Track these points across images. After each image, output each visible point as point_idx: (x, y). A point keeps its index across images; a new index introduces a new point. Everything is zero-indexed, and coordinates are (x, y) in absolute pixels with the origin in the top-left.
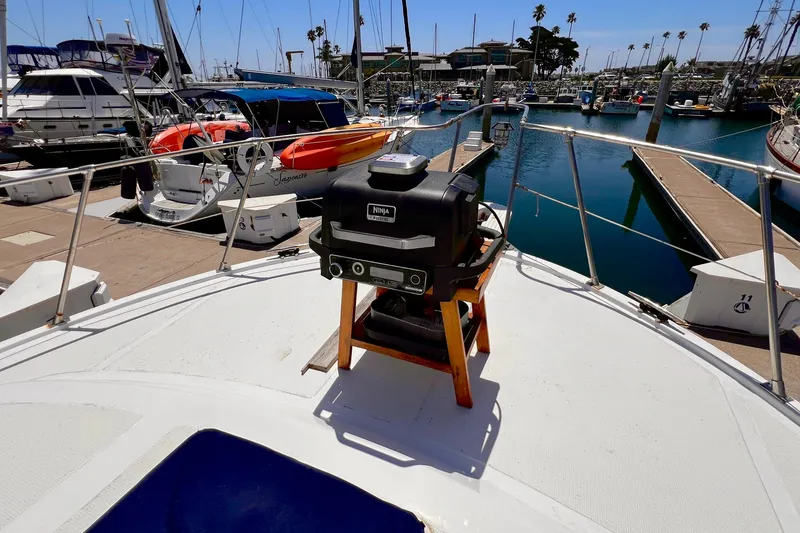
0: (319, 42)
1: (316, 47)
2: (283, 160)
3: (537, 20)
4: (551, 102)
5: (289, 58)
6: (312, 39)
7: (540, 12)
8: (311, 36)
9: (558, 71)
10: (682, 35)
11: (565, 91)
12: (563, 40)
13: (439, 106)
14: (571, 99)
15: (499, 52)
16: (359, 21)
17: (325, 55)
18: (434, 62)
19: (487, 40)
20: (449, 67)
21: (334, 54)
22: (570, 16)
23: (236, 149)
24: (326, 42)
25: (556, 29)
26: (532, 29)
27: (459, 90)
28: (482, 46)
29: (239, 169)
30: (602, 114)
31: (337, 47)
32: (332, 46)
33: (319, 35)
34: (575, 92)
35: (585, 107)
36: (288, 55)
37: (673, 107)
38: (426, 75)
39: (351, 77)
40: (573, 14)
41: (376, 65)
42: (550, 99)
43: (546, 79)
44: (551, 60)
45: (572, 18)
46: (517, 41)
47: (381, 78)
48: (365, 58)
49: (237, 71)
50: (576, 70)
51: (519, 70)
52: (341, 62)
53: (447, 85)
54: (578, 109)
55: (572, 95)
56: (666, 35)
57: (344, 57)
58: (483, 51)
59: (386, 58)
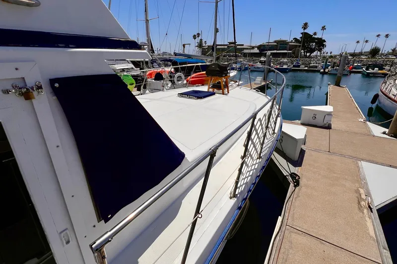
0: (198, 40)
1: (196, 42)
2: (187, 81)
3: (304, 30)
4: (306, 68)
5: (184, 47)
6: (195, 38)
7: (305, 26)
8: (195, 37)
9: (315, 54)
10: (387, 36)
11: (314, 63)
12: (318, 39)
13: (250, 69)
14: (316, 67)
15: (283, 44)
16: (217, 31)
17: (200, 45)
18: (250, 49)
19: (278, 39)
20: (258, 51)
21: (204, 45)
22: (323, 27)
23: (174, 76)
24: (201, 40)
25: (315, 34)
26: (302, 33)
27: (261, 62)
28: (275, 42)
29: (174, 83)
30: (330, 74)
31: (205, 42)
32: (203, 41)
33: (198, 37)
34: (319, 63)
35: (322, 70)
36: (184, 46)
37: (367, 71)
38: (245, 55)
39: (211, 55)
40: (325, 26)
41: (223, 50)
42: (305, 67)
43: (308, 57)
44: (311, 48)
45: (324, 28)
46: (294, 39)
47: (224, 56)
48: (218, 47)
49: (174, 53)
50: (324, 53)
51: (294, 53)
52: (207, 48)
53: (256, 60)
54: (319, 71)
55: (317, 65)
56: (378, 36)
57: (208, 46)
58: (276, 44)
59: (228, 47)
